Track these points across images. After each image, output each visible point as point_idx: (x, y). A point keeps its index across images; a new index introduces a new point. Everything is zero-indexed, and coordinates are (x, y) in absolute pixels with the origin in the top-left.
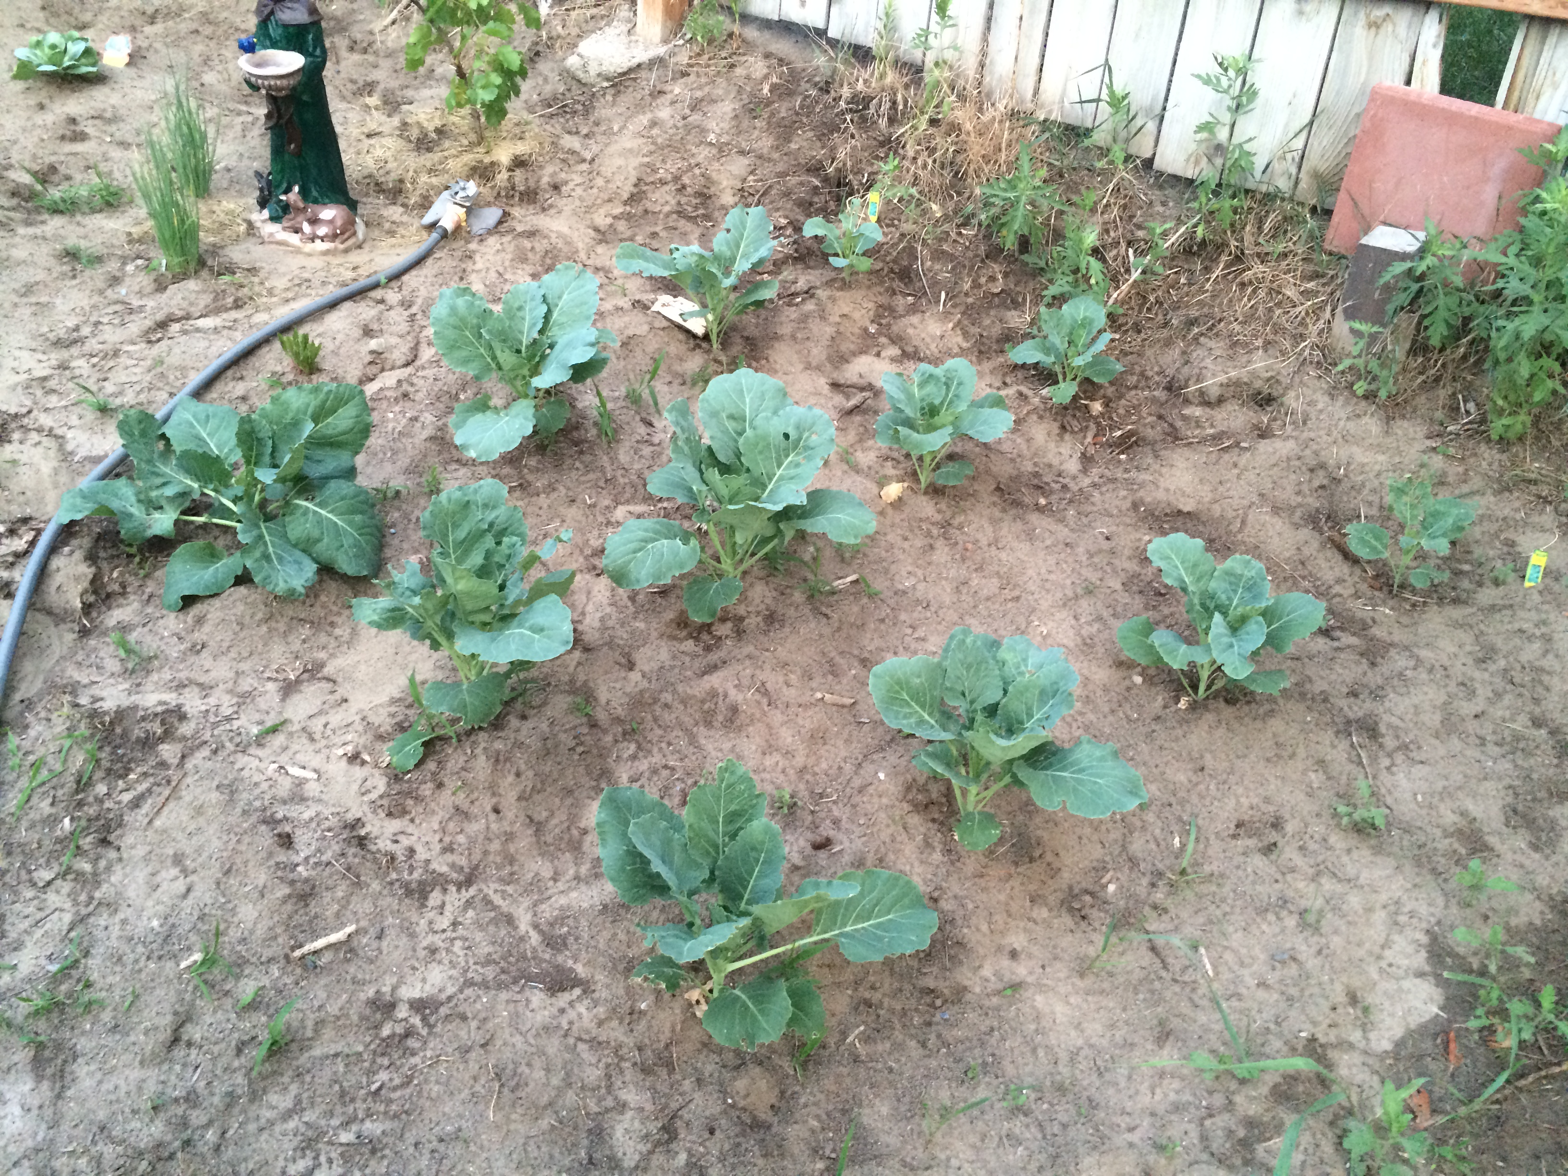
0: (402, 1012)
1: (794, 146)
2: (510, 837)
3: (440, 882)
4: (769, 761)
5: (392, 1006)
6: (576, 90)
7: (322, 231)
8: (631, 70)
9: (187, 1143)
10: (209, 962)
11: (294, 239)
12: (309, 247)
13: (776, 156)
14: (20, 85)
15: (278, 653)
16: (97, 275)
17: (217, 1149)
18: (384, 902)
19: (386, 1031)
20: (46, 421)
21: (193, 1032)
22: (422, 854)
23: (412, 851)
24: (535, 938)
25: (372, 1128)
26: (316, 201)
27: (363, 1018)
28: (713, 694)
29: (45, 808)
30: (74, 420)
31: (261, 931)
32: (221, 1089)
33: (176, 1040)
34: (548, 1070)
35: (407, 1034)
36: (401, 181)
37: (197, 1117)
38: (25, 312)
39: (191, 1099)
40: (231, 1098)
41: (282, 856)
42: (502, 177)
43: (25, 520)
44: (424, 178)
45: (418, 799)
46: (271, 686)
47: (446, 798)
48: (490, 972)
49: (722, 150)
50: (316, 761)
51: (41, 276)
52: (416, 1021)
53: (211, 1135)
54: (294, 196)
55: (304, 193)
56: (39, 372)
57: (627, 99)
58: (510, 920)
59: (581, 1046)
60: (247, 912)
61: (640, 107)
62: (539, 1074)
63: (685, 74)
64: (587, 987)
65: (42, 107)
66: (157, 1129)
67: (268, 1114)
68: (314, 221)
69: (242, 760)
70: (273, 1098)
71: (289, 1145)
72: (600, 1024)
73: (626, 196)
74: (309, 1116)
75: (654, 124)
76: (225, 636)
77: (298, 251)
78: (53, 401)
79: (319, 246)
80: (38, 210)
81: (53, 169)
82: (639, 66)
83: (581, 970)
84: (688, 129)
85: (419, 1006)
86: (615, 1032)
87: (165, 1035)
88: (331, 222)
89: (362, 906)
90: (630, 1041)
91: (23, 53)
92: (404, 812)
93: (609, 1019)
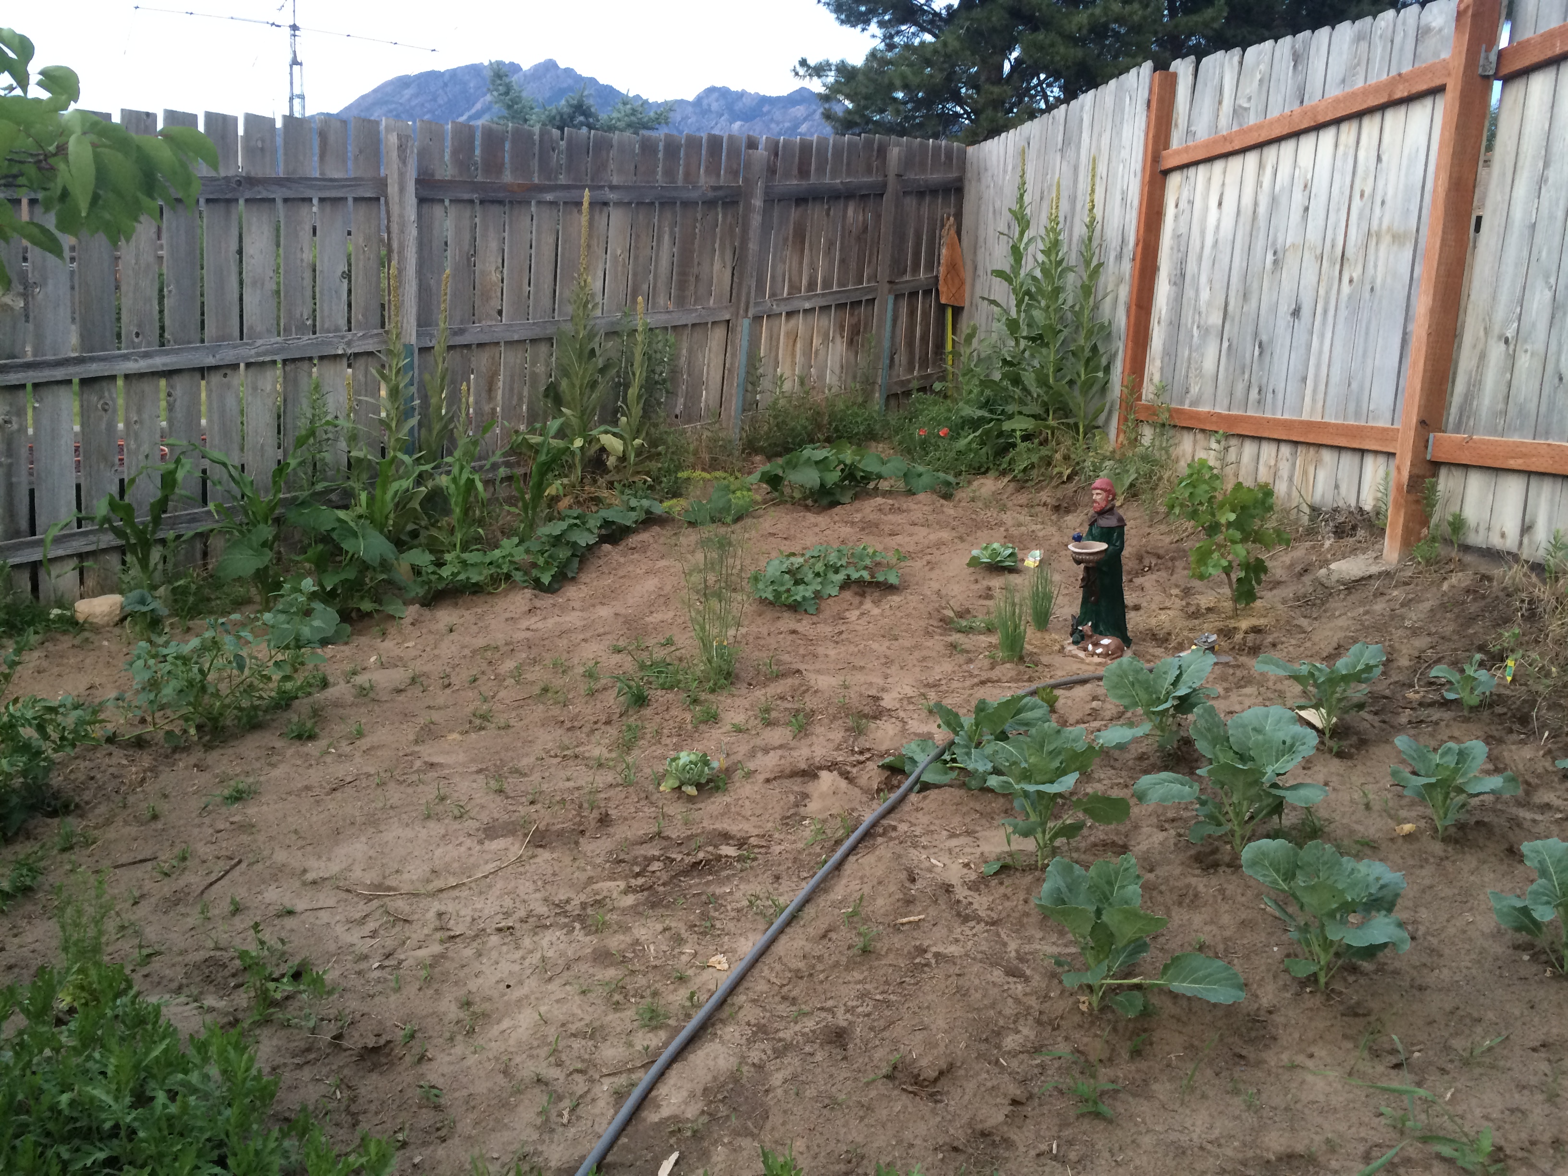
0: (929, 956)
1: (1471, 631)
2: (1027, 914)
3: (979, 920)
4: (1207, 928)
5: (925, 951)
6: (1320, 590)
7: (1099, 651)
8: (1362, 579)
9: (811, 975)
10: (854, 914)
11: (1082, 654)
12: (1089, 660)
13: (1456, 637)
14: (972, 569)
15: (956, 821)
16: (961, 658)
17: (822, 982)
18: (945, 915)
19: (917, 961)
20: (902, 714)
21: (833, 935)
22: (975, 906)
23: (971, 903)
24: (1013, 954)
25: (893, 998)
26: (1101, 633)
27: (909, 953)
28: (1188, 886)
29: (818, 849)
30: (916, 716)
31: (882, 911)
32: (834, 958)
33: (824, 936)
34: (984, 996)
35: (926, 965)
36: (1169, 634)
37: (820, 967)
38: (918, 669)
39: (820, 958)
40: (837, 964)
41: (908, 884)
42: (1239, 637)
43: (869, 750)
44: (1186, 633)
45: (987, 886)
46: (945, 833)
47: (1002, 890)
48: (979, 956)
49: (1415, 632)
50: (947, 862)
51: (934, 654)
52: (933, 961)
53: (822, 977)
54: (1087, 627)
55: (1095, 628)
56: (910, 694)
57: (1354, 597)
58: (1005, 945)
59: (1010, 1000)
60: (880, 902)
61: (1362, 603)
62: (978, 996)
63: (1406, 584)
64: (1027, 980)
65: (976, 581)
66: (801, 965)
67: (849, 978)
68: (1096, 645)
69: (912, 850)
70: (855, 974)
71: (852, 994)
72: (1025, 995)
73: (1325, 654)
74: (867, 986)
75: (1367, 613)
76: (934, 806)
77: (1082, 661)
78: (911, 707)
79: (1096, 659)
80: (950, 630)
81: (968, 611)
82: (1370, 576)
83: (1028, 972)
84: (1392, 618)
85: (937, 955)
86: (1032, 1001)
87: (821, 932)
88: (1107, 646)
89: (933, 912)
90: (1037, 1007)
91: (975, 552)
92: (978, 890)
93: (1030, 994)
